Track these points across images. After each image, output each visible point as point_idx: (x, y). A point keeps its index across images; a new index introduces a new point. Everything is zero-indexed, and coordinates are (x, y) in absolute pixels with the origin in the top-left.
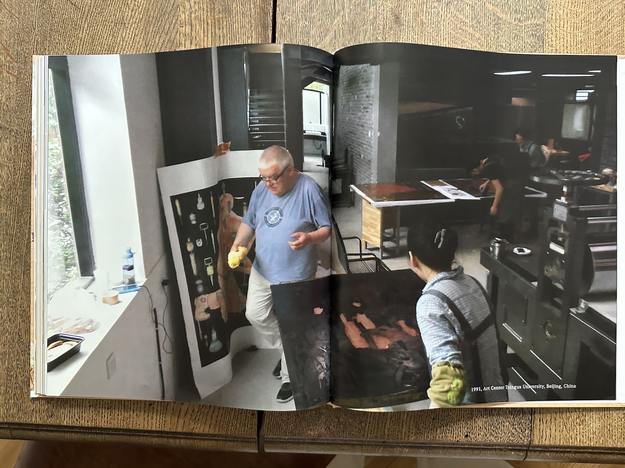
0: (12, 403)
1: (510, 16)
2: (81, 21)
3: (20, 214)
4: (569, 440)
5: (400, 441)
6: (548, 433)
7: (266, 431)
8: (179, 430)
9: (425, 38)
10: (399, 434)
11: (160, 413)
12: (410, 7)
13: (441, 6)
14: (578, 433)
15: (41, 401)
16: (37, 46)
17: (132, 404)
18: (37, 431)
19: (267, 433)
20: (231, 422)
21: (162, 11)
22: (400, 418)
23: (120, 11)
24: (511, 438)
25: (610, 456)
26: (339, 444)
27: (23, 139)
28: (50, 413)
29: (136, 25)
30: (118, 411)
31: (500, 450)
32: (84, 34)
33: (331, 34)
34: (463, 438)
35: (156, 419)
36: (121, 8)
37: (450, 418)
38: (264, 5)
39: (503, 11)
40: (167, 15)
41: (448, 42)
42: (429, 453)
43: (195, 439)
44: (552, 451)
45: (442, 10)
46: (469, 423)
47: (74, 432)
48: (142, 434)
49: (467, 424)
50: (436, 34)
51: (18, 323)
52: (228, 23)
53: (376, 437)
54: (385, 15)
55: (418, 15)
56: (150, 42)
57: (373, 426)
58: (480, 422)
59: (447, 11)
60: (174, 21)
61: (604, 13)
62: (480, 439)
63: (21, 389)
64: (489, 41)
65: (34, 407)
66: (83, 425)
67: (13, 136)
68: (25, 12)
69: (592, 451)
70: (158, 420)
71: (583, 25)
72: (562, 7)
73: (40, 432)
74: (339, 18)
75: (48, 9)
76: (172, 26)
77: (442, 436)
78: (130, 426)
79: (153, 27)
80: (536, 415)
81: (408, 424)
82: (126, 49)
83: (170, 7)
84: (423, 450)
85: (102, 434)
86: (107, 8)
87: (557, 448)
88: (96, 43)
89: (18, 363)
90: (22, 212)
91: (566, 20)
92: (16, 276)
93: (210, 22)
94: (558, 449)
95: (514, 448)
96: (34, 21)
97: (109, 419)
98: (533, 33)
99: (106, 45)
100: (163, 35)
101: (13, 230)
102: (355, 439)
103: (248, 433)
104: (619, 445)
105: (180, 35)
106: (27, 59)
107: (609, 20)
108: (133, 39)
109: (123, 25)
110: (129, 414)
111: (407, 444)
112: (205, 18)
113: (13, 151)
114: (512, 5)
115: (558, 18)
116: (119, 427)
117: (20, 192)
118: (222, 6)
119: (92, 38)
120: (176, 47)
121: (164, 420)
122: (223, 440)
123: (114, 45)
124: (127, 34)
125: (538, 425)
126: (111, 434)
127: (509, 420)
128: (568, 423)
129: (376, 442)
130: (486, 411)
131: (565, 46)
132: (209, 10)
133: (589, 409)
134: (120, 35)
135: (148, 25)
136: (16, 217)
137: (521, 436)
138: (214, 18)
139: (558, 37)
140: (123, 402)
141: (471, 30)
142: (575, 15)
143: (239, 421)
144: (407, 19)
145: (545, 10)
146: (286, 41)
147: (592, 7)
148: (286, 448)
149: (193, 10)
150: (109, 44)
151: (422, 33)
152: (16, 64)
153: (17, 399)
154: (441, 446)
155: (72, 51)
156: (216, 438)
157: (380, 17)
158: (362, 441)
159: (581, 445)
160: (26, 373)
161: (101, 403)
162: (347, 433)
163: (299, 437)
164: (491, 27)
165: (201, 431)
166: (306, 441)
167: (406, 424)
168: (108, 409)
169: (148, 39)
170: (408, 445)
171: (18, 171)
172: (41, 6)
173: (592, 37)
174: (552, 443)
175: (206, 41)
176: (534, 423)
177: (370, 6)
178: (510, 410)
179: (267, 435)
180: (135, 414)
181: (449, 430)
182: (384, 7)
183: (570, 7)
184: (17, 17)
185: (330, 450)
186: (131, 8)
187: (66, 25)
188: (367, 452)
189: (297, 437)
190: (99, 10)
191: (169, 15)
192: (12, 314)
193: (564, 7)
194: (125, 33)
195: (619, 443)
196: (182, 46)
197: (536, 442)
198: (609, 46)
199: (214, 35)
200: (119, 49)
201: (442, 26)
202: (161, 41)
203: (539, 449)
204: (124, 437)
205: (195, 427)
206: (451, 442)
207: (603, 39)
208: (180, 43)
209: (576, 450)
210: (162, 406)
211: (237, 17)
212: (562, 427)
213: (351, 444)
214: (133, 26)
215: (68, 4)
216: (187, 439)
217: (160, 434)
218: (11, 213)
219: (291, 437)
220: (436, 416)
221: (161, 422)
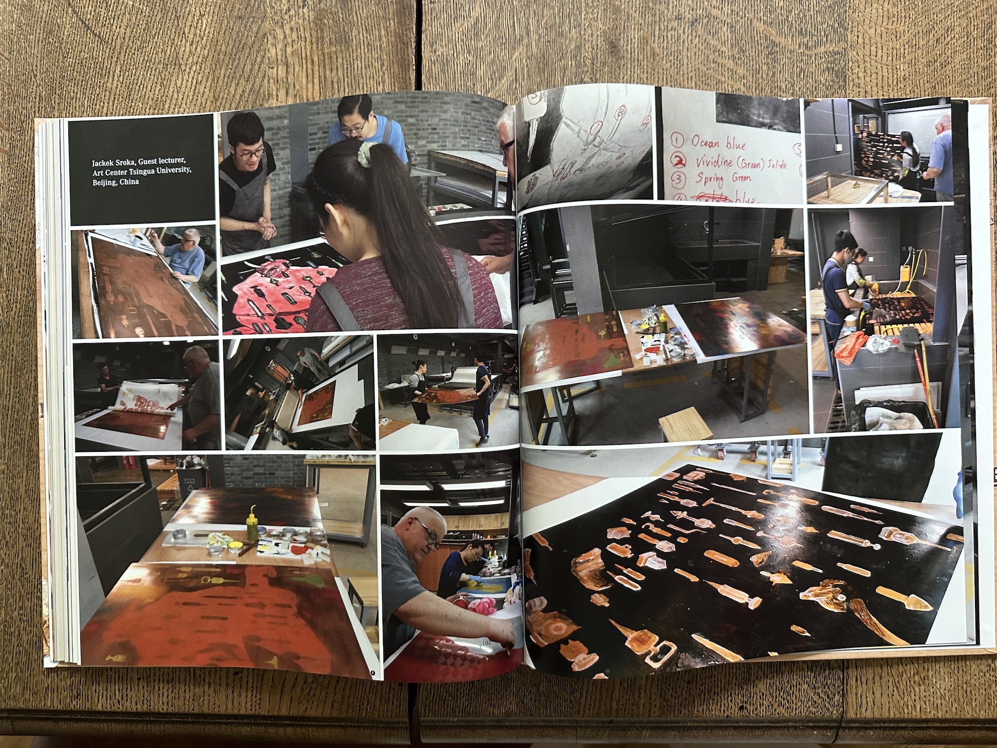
0: (13, 678)
1: (792, 40)
2: (110, 62)
3: (19, 373)
4: (903, 709)
5: (637, 719)
6: (870, 699)
7: (423, 709)
8: (284, 712)
9: (659, 78)
10: (635, 708)
11: (253, 687)
12: (634, 29)
13: (683, 26)
14: (917, 698)
15: (59, 673)
16: (39, 103)
17: (207, 674)
18: (55, 722)
19: (425, 714)
20: (366, 697)
21: (240, 44)
22: (635, 682)
23: (172, 44)
24: (811, 709)
25: (968, 732)
26: (540, 727)
27: (20, 252)
28: (75, 692)
29: (198, 67)
30: (185, 685)
31: (796, 728)
32: (115, 82)
33: (510, 74)
34: (736, 711)
35: (246, 697)
36: (173, 39)
37: (715, 681)
38: (402, 30)
39: (780, 33)
40: (248, 50)
41: (696, 83)
42: (682, 737)
43: (309, 726)
44: (876, 728)
45: (684, 32)
46: (745, 687)
47: (115, 721)
48: (224, 721)
49: (742, 688)
50: (676, 70)
51: (20, 548)
52: (345, 61)
53: (598, 714)
54: (594, 42)
55: (647, 42)
56: (222, 94)
57: (593, 698)
58: (762, 687)
59: (692, 35)
60: (259, 60)
61: (940, 33)
62: (763, 712)
63: (28, 654)
64: (761, 80)
65: (50, 683)
66: (129, 710)
67: (5, 248)
68: (19, 50)
69: (939, 725)
70: (249, 698)
71: (906, 52)
72: (872, 24)
73: (60, 723)
74: (521, 50)
75: (57, 44)
76: (256, 67)
77: (703, 710)
78: (204, 708)
79: (226, 70)
80: (850, 672)
81: (648, 693)
82: (184, 105)
83: (251, 37)
84: (673, 733)
85: (160, 722)
86: (151, 40)
87: (884, 723)
88: (135, 97)
89: (21, 612)
90: (21, 370)
91: (879, 44)
92: (15, 472)
93: (316, 59)
94: (886, 725)
95: (817, 724)
96: (35, 64)
97: (170, 698)
98: (829, 66)
99: (150, 100)
100: (242, 81)
101: (8, 399)
102: (566, 718)
103: (394, 713)
104: (982, 715)
105: (269, 81)
106: (24, 124)
107: (947, 44)
108: (195, 90)
109: (177, 67)
110: (202, 690)
111: (648, 723)
112: (308, 54)
113: (5, 273)
114: (794, 22)
115: (867, 41)
116: (187, 711)
117: (18, 338)
118: (335, 33)
119: (128, 88)
120: (263, 100)
121: (259, 697)
122: (354, 726)
123: (164, 98)
124: (184, 82)
125: (854, 688)
126: (174, 722)
127: (808, 680)
128: (900, 682)
129: (598, 722)
130: (771, 667)
131: (880, 85)
132: (314, 40)
133: (934, 659)
134: (173, 83)
135: (218, 66)
136: (13, 379)
137: (827, 705)
138: (323, 53)
139: (868, 72)
140: (192, 670)
141: (730, 64)
142: (894, 37)
143: (379, 695)
144: (629, 48)
145: (846, 29)
146: (438, 87)
147: (920, 23)
148: (455, 736)
149: (289, 40)
150: (155, 99)
151: (654, 70)
152: (6, 133)
153: (22, 671)
154: (702, 725)
155: (96, 111)
156: (343, 724)
157: (587, 47)
158: (577, 721)
159: (924, 717)
160: (35, 629)
161: (157, 673)
162: (552, 708)
163: (475, 719)
164: (762, 58)
165: (318, 713)
166: (487, 724)
167: (645, 691)
168: (168, 682)
169: (218, 89)
170: (650, 725)
171: (15, 304)
172: (45, 39)
173: (921, 70)
174: (877, 715)
175: (310, 90)
176: (847, 684)
177: (570, 29)
178: (810, 664)
179: (425, 717)
180: (212, 689)
181: (713, 700)
182: (592, 30)
183: (885, 23)
184: (6, 58)
185: (525, 736)
186: (190, 40)
187: (86, 69)
188: (584, 737)
189: (472, 718)
190: (139, 44)
191: (250, 50)
192: (10, 534)
193: (876, 24)
194: (180, 80)
195: (982, 712)
196: (273, 99)
197: (851, 714)
198: (948, 85)
199: (323, 80)
200: (173, 106)
201: (685, 58)
202: (240, 91)
203: (857, 725)
204: (195, 726)
205: (309, 707)
206: (718, 718)
207: (939, 74)
208: (269, 94)
209: (914, 725)
210: (256, 675)
211: (359, 51)
212: (891, 689)
213: (559, 726)
214: (194, 68)
215: (89, 35)
216: (297, 727)
217: (252, 720)
218: (4, 372)
219: (463, 718)
220: (693, 678)
221: (254, 700)
